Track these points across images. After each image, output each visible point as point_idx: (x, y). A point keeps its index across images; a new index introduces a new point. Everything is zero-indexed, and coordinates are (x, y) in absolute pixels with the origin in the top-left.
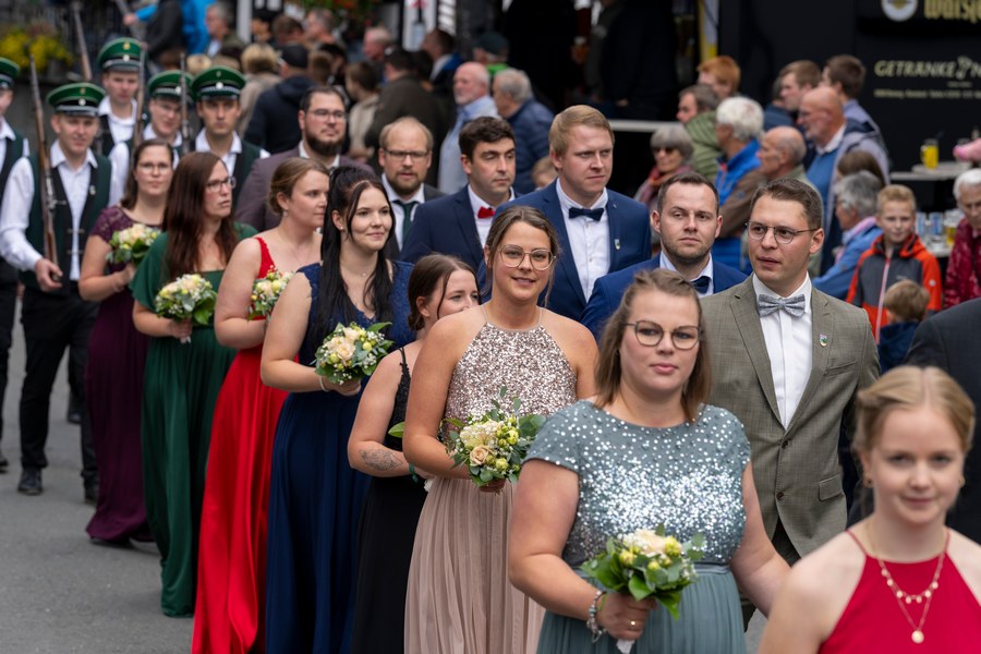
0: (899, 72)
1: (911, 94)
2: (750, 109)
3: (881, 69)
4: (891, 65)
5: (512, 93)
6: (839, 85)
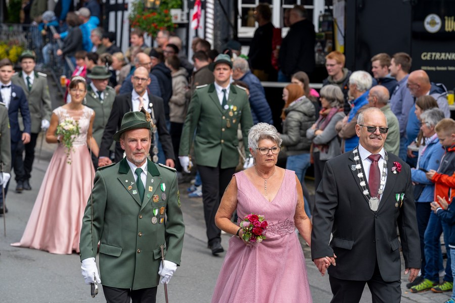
0: (433, 58)
1: (439, 68)
2: (365, 76)
3: (424, 56)
4: (429, 54)
5: (241, 68)
6: (400, 65)
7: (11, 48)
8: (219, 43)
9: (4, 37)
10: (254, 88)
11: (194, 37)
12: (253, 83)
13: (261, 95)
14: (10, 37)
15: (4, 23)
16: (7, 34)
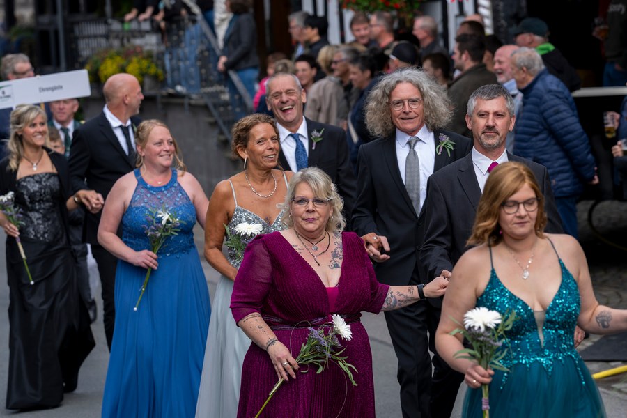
7: (129, 62)
8: (503, 22)
9: (116, 43)
10: (552, 99)
11: (457, 16)
12: (550, 91)
13: (564, 111)
14: (125, 41)
15: (113, 17)
16: (120, 36)
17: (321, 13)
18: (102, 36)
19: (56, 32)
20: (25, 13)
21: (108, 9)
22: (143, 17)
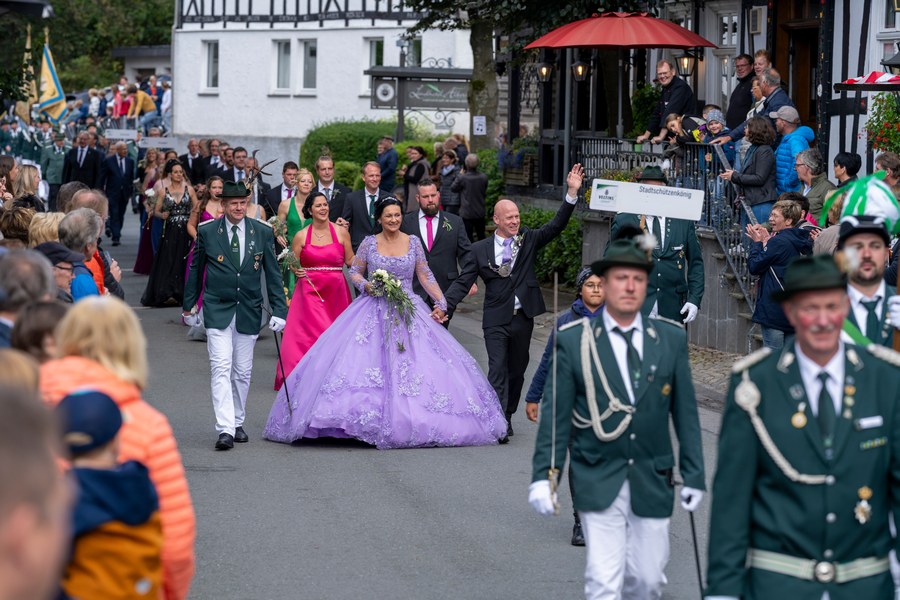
9: (625, 165)
14: (635, 163)
15: (624, 137)
16: (630, 158)
17: (848, 149)
18: (610, 156)
19: (561, 148)
20: (530, 125)
21: (620, 128)
22: (656, 139)
